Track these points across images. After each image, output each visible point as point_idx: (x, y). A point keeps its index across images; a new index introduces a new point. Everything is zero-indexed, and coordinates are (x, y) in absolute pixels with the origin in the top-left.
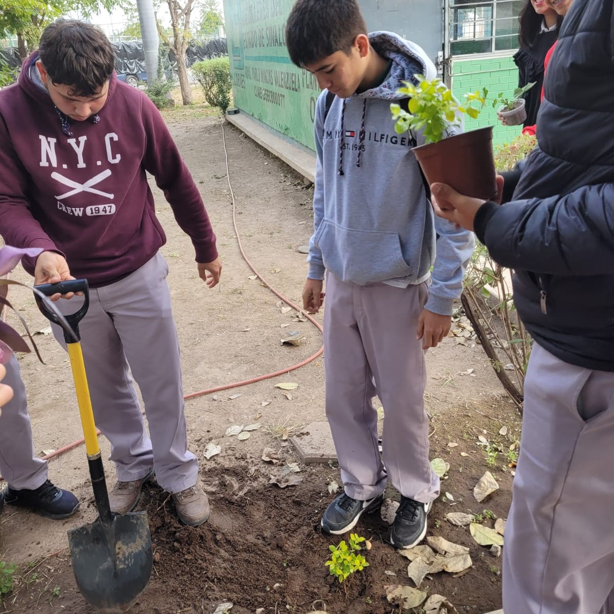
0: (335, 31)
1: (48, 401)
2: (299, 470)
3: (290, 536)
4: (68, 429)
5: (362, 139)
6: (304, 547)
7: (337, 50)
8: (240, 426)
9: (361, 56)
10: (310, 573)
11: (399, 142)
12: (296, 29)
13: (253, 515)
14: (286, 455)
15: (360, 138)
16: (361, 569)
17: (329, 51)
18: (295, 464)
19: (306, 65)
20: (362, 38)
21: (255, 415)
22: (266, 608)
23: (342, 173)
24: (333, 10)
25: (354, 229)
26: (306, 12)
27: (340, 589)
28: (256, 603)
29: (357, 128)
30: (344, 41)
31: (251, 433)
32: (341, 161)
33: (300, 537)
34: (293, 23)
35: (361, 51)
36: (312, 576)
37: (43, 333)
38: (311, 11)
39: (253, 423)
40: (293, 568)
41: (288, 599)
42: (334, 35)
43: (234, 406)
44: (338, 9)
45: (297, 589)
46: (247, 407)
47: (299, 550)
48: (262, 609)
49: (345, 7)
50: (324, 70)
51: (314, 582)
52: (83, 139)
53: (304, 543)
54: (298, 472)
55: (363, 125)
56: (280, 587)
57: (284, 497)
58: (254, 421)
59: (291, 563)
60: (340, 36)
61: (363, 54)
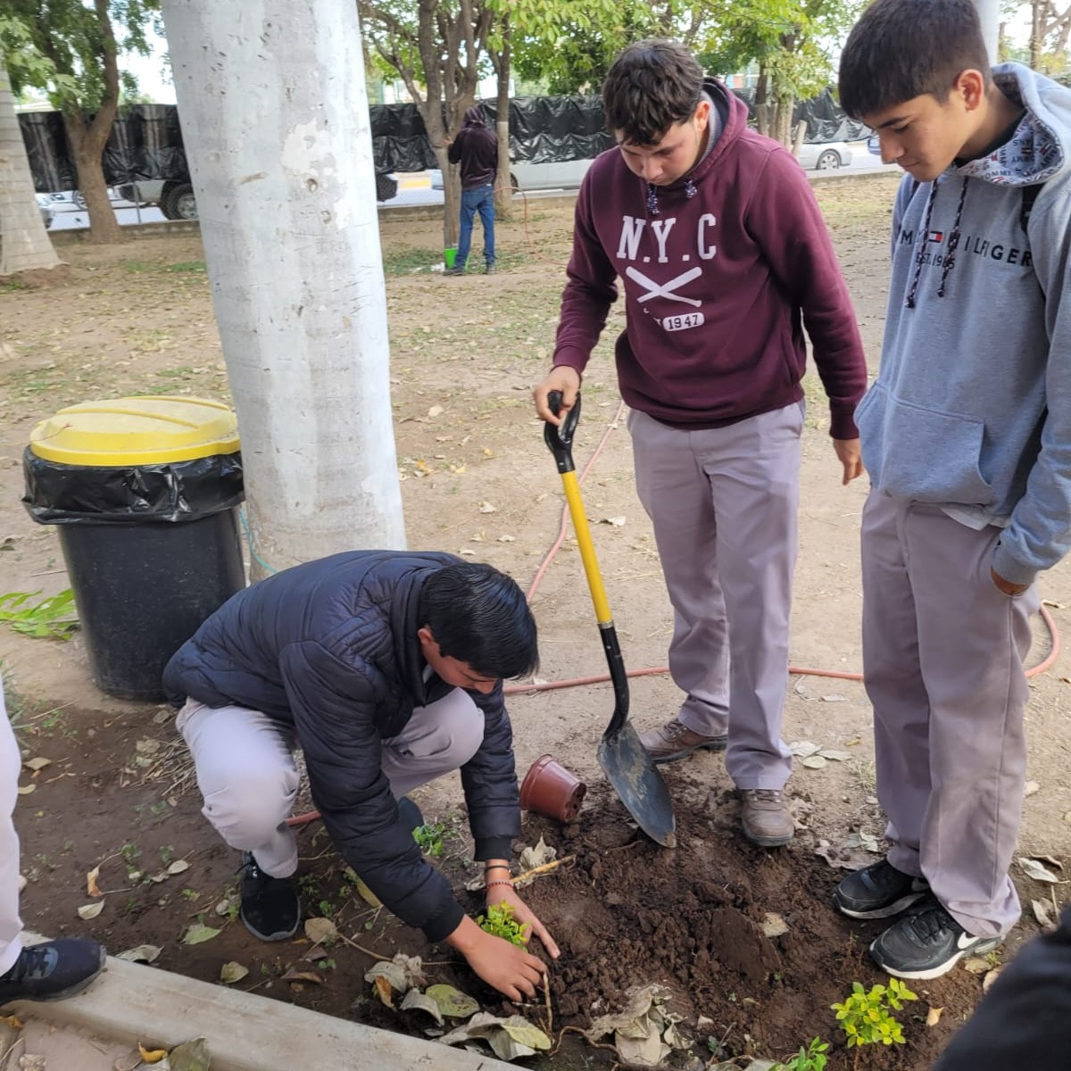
0: (924, 60)
1: (573, 618)
2: (875, 850)
3: (807, 941)
4: (578, 662)
5: (952, 249)
6: (821, 968)
7: (922, 92)
8: (817, 745)
9: (967, 109)
10: (813, 1011)
11: (1005, 256)
12: (856, 51)
13: (764, 883)
14: (866, 817)
15: (949, 246)
16: (887, 1041)
17: (908, 93)
18: (873, 837)
19: (863, 115)
20: (973, 76)
21: (849, 738)
22: (716, 1022)
23: (912, 305)
24: (928, 23)
25: (907, 403)
26: (879, 23)
27: (849, 1058)
28: (705, 1009)
29: (946, 227)
30: (937, 78)
31: (829, 762)
32: (915, 284)
33: (822, 949)
34: (855, 40)
35: (967, 99)
36: (814, 1017)
37: (611, 524)
38: (889, 22)
39: (840, 750)
40: (789, 989)
41: (757, 1029)
42: (921, 65)
43: (824, 713)
44: (937, 22)
45: (781, 1022)
46: (844, 721)
47: (811, 968)
48: (710, 1021)
49: (952, 19)
50: (893, 127)
51: (812, 1028)
52: (671, 222)
53: (824, 961)
54: (871, 852)
55: (957, 223)
56: (754, 1005)
57: (829, 879)
58: (843, 747)
59: (790, 981)
60: (931, 69)
61: (972, 106)
